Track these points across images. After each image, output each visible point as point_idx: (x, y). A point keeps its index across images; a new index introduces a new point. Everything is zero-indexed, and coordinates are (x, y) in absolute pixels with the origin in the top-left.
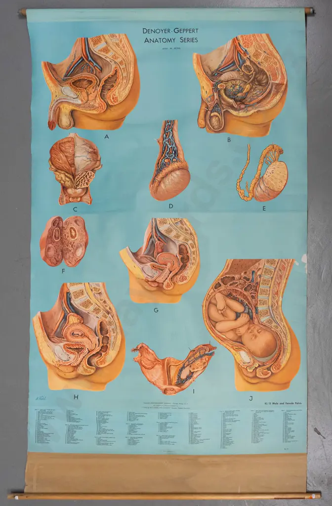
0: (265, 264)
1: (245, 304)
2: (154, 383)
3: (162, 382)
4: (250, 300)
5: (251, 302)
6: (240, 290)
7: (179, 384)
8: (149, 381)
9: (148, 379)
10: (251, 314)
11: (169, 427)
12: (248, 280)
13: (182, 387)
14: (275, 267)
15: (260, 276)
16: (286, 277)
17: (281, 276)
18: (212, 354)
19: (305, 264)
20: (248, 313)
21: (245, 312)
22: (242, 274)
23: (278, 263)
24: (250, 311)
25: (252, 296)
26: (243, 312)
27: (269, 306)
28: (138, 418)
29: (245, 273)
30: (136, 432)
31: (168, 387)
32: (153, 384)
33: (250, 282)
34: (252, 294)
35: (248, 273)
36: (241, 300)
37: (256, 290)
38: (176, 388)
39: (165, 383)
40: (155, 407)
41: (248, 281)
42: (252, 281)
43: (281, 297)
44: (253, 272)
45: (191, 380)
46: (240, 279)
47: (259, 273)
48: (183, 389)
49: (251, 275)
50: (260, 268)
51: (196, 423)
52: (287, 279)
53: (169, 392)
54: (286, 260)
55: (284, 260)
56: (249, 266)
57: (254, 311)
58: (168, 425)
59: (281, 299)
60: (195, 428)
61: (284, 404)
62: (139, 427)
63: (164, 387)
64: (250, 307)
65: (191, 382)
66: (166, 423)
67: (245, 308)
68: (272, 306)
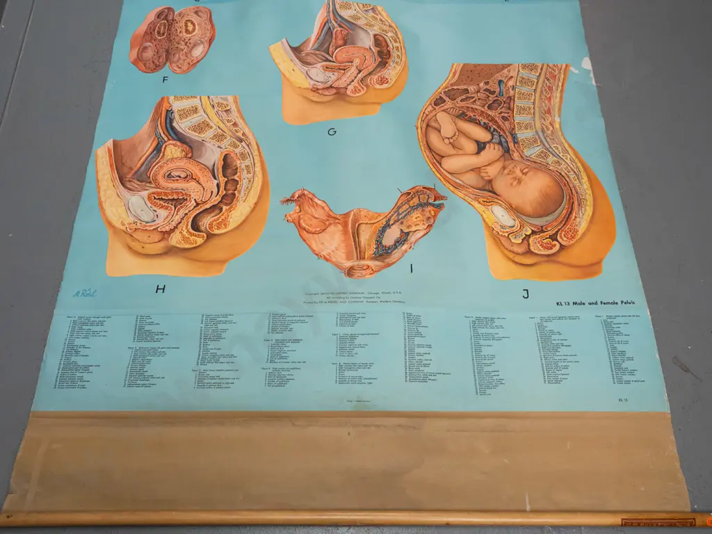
0: (519, 71)
1: (492, 129)
2: (328, 257)
3: (344, 256)
4: (501, 123)
5: (502, 126)
6: (480, 108)
7: (381, 255)
8: (317, 255)
9: (313, 251)
10: (505, 144)
11: (360, 346)
12: (493, 93)
13: (386, 260)
14: (538, 74)
15: (513, 88)
16: (559, 89)
17: (550, 88)
18: (440, 207)
19: (589, 71)
20: (500, 143)
21: (494, 140)
22: (482, 85)
23: (542, 69)
24: (503, 140)
25: (503, 117)
26: (489, 142)
27: (536, 132)
28: (293, 326)
29: (487, 83)
30: (286, 358)
31: (356, 263)
32: (325, 258)
33: (497, 96)
34: (503, 114)
35: (491, 83)
36: (485, 123)
37: (509, 108)
38: (372, 263)
39: (349, 258)
40: (331, 300)
42: (501, 94)
43: (557, 116)
44: (500, 82)
45: (405, 247)
46: (478, 92)
47: (511, 83)
48: (389, 265)
49: (497, 86)
50: (512, 77)
51: (420, 335)
52: (562, 91)
53: (357, 273)
54: (554, 66)
55: (551, 65)
56: (492, 75)
58: (357, 342)
59: (557, 120)
60: (419, 346)
61: (596, 303)
62: (292, 346)
63: (348, 264)
64: (502, 133)
65: (406, 251)
66: (353, 337)
67: (493, 135)
68: (543, 131)
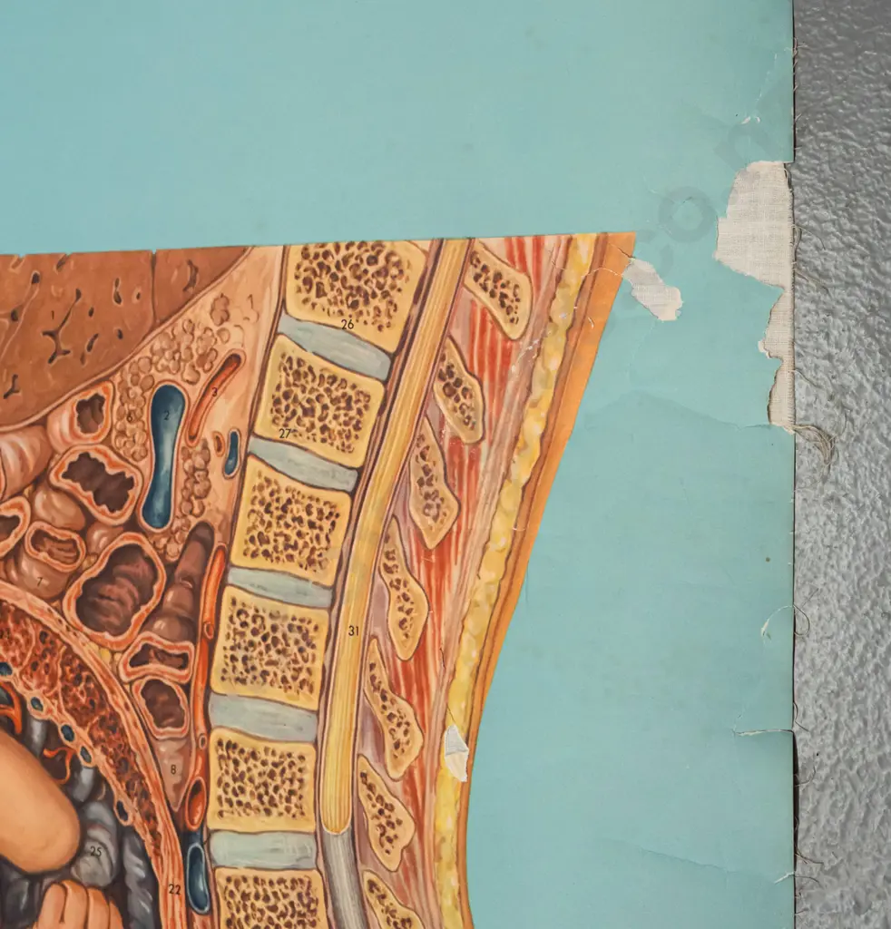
0: (282, 304)
1: (86, 776)
4: (136, 736)
5: (142, 761)
6: (32, 604)
10: (141, 905)
12: (113, 490)
14: (391, 341)
15: (234, 452)
16: (522, 472)
17: (460, 463)
19: (773, 291)
20: (116, 891)
21: (87, 865)
22: (62, 423)
23: (421, 295)
24: (136, 869)
25: (154, 689)
27: (319, 837)
29: (89, 412)
33: (132, 525)
34: (153, 667)
35: (111, 413)
36: (49, 727)
37: (190, 625)
41: (116, 504)
43: (455, 734)
46: (39, 480)
47: (222, 417)
49: (139, 432)
50: (234, 361)
52: (530, 492)
54: (516, 253)
55: (494, 248)
56: (126, 340)
57: (170, 873)
64: (134, 818)
67: (85, 825)
68: (357, 836)
